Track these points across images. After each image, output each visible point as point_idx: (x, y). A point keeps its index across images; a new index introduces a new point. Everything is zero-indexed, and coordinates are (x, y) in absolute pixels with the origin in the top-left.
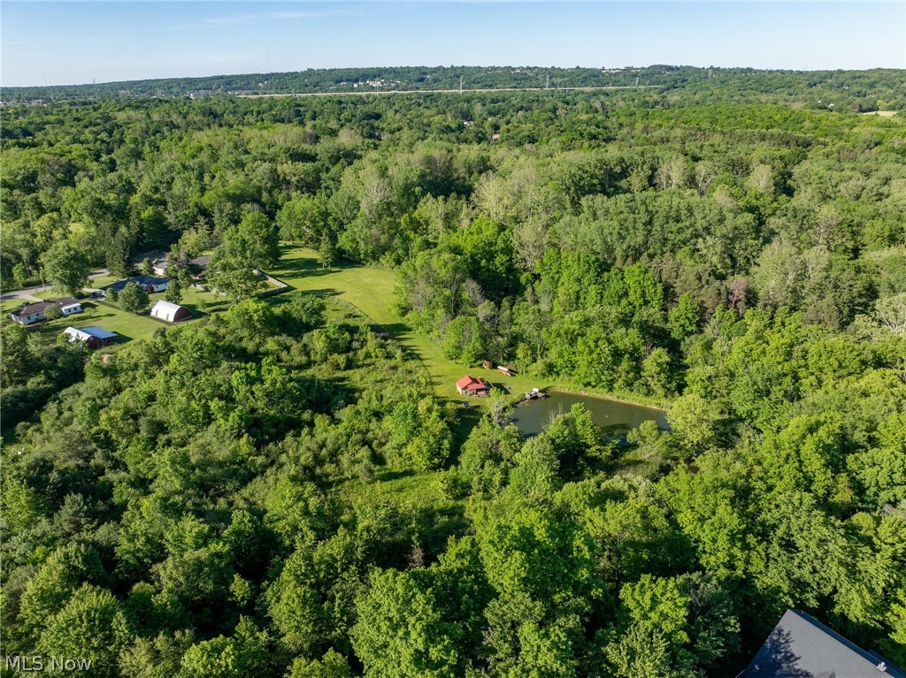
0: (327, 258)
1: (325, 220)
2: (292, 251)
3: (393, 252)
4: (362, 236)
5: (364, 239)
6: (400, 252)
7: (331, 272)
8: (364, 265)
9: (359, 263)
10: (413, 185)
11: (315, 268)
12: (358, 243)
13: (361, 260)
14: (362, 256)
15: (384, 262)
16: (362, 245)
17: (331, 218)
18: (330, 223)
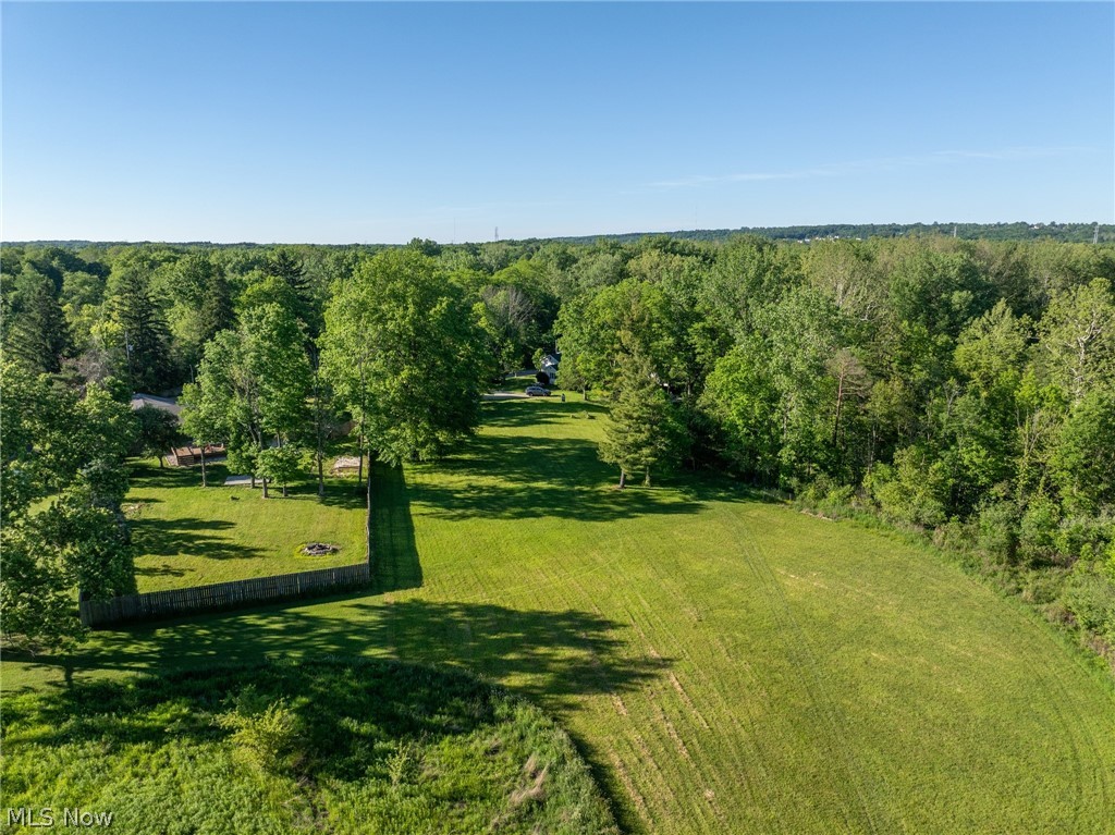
0: (638, 446)
1: (680, 333)
2: (568, 418)
3: (932, 456)
4: (798, 365)
5: (803, 382)
6: (972, 455)
7: (650, 507)
8: (789, 492)
9: (770, 481)
10: (948, 285)
11: (595, 481)
12: (774, 397)
13: (778, 468)
14: (786, 455)
15: (884, 493)
16: (793, 409)
17: (698, 325)
18: (696, 340)
